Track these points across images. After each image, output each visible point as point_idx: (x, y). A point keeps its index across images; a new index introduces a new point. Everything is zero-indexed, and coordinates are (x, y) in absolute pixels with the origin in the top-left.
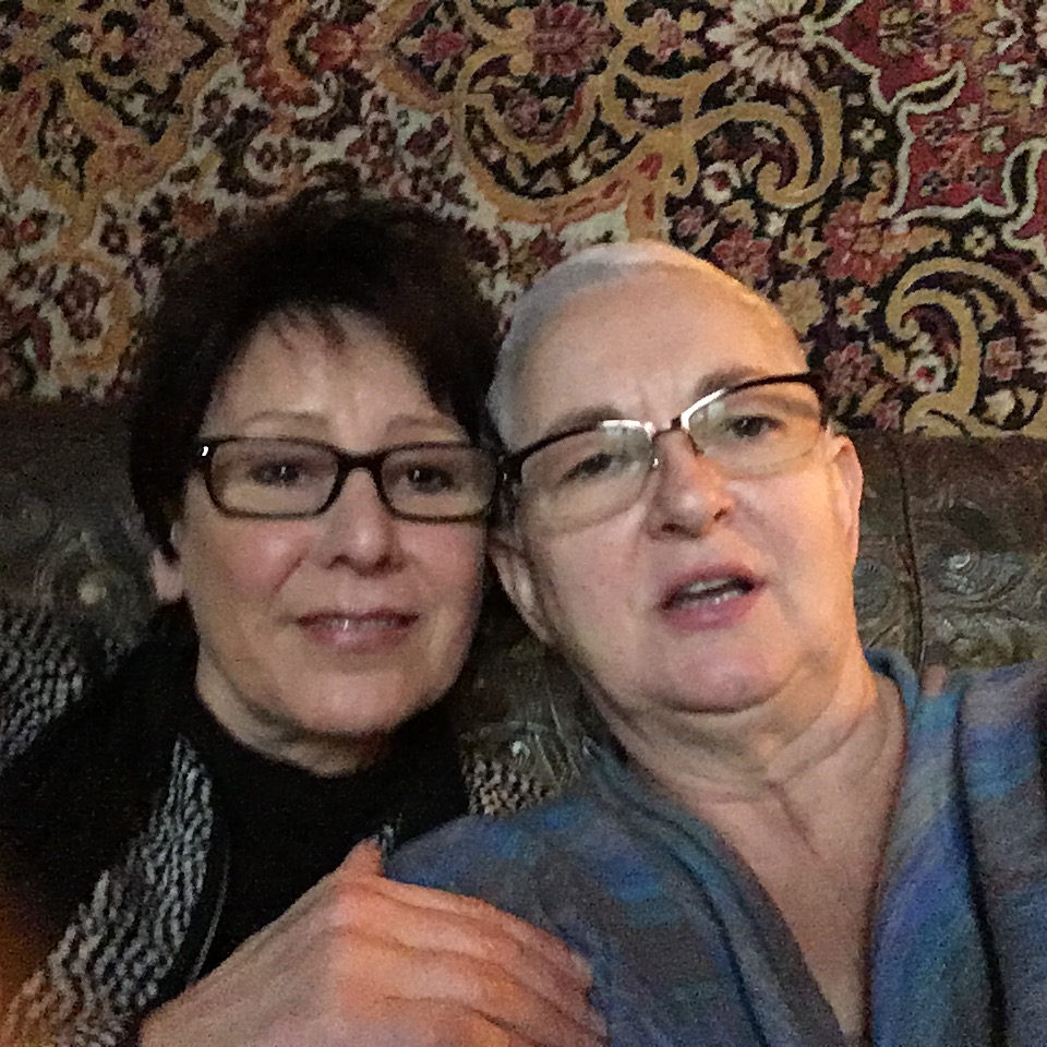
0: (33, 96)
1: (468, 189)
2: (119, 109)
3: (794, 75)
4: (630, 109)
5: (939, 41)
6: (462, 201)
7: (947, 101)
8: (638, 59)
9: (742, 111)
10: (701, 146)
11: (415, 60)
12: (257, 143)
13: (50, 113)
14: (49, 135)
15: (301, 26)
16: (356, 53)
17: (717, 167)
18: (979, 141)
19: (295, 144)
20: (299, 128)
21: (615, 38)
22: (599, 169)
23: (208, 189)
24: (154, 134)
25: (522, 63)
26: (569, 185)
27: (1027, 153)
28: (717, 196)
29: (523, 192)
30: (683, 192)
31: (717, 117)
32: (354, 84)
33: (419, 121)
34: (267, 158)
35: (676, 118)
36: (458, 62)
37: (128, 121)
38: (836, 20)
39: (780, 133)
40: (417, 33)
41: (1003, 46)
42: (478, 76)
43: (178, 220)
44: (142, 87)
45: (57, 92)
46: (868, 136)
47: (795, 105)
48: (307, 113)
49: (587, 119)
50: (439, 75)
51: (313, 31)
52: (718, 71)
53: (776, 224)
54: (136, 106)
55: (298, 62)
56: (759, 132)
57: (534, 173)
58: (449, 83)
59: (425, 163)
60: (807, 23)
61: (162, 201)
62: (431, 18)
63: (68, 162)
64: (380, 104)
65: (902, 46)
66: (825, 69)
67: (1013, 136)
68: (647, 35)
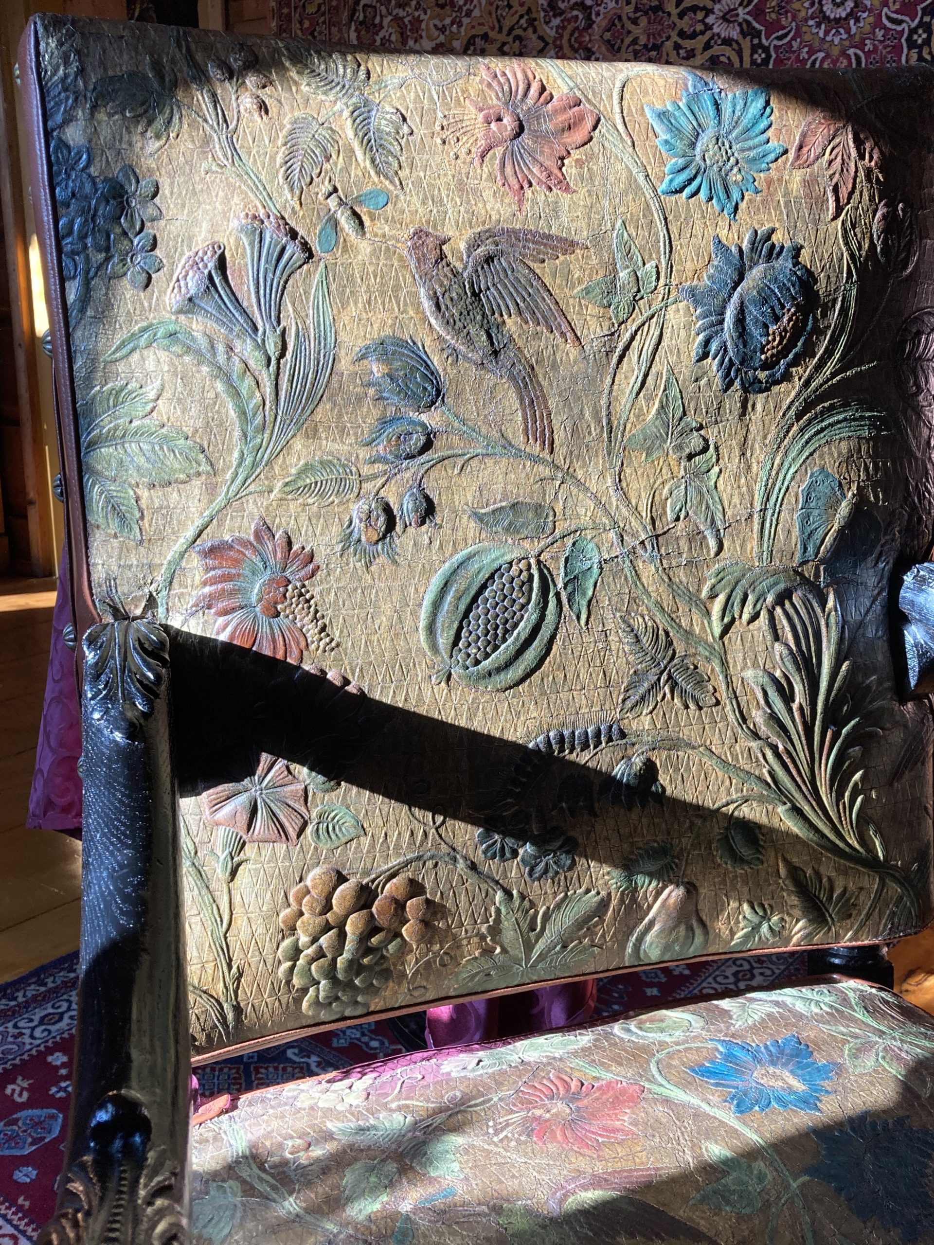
3: (735, 33)
4: (678, 54)
5: (787, 12)
7: (788, 38)
8: (682, 34)
9: (716, 50)
11: (609, 41)
16: (590, 40)
18: (799, 55)
21: (674, 26)
27: (816, 60)
31: (708, 54)
35: (694, 56)
36: (622, 41)
38: (750, 8)
39: (729, 58)
40: (608, 30)
41: (810, 11)
42: (629, 46)
46: (759, 58)
47: (735, 46)
50: (616, 47)
51: (576, 35)
52: (708, 34)
55: (571, 46)
56: (722, 59)
60: (740, 11)
62: (614, 24)
65: (774, 16)
66: (746, 30)
67: (811, 53)
68: (684, 24)
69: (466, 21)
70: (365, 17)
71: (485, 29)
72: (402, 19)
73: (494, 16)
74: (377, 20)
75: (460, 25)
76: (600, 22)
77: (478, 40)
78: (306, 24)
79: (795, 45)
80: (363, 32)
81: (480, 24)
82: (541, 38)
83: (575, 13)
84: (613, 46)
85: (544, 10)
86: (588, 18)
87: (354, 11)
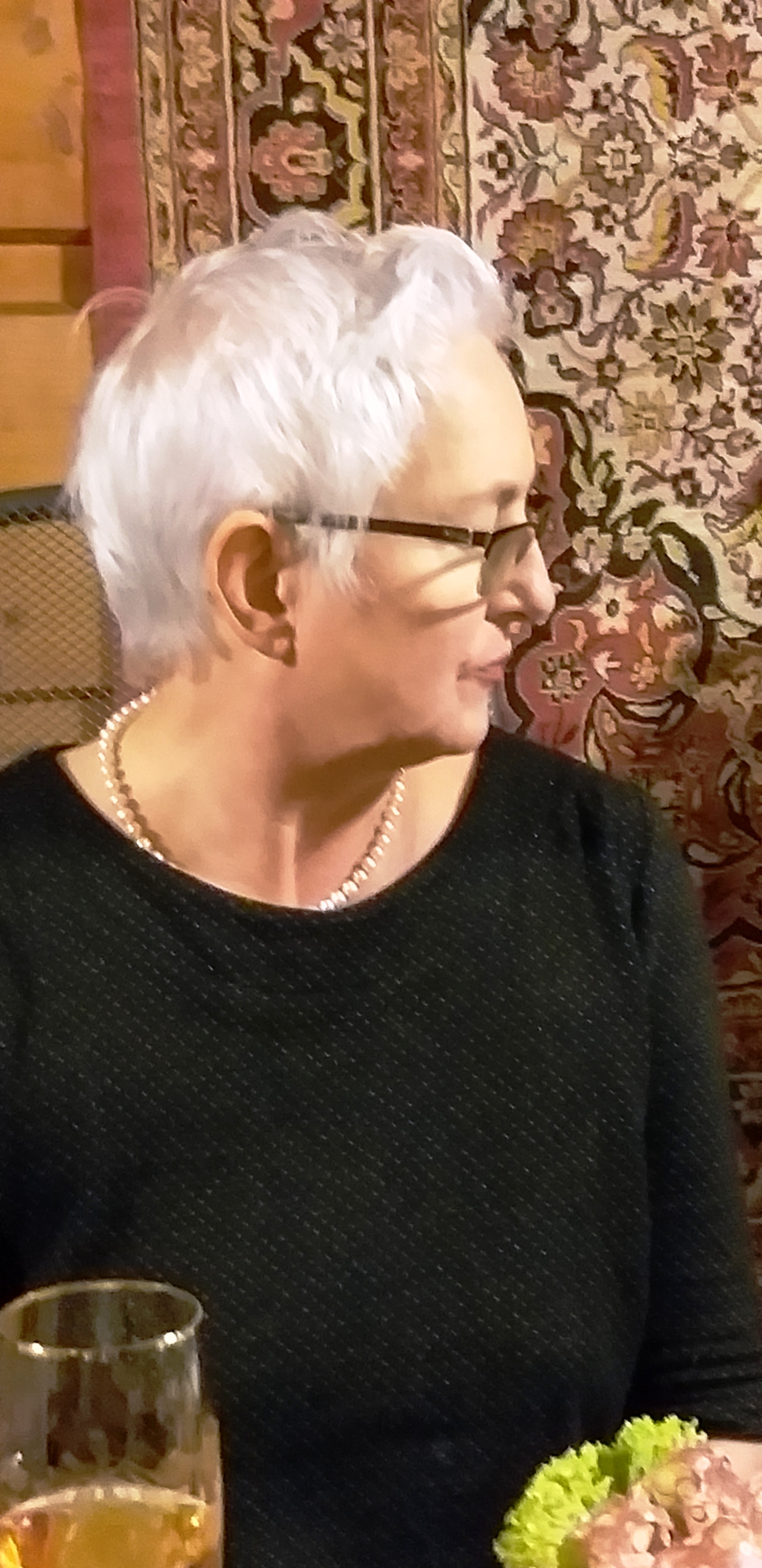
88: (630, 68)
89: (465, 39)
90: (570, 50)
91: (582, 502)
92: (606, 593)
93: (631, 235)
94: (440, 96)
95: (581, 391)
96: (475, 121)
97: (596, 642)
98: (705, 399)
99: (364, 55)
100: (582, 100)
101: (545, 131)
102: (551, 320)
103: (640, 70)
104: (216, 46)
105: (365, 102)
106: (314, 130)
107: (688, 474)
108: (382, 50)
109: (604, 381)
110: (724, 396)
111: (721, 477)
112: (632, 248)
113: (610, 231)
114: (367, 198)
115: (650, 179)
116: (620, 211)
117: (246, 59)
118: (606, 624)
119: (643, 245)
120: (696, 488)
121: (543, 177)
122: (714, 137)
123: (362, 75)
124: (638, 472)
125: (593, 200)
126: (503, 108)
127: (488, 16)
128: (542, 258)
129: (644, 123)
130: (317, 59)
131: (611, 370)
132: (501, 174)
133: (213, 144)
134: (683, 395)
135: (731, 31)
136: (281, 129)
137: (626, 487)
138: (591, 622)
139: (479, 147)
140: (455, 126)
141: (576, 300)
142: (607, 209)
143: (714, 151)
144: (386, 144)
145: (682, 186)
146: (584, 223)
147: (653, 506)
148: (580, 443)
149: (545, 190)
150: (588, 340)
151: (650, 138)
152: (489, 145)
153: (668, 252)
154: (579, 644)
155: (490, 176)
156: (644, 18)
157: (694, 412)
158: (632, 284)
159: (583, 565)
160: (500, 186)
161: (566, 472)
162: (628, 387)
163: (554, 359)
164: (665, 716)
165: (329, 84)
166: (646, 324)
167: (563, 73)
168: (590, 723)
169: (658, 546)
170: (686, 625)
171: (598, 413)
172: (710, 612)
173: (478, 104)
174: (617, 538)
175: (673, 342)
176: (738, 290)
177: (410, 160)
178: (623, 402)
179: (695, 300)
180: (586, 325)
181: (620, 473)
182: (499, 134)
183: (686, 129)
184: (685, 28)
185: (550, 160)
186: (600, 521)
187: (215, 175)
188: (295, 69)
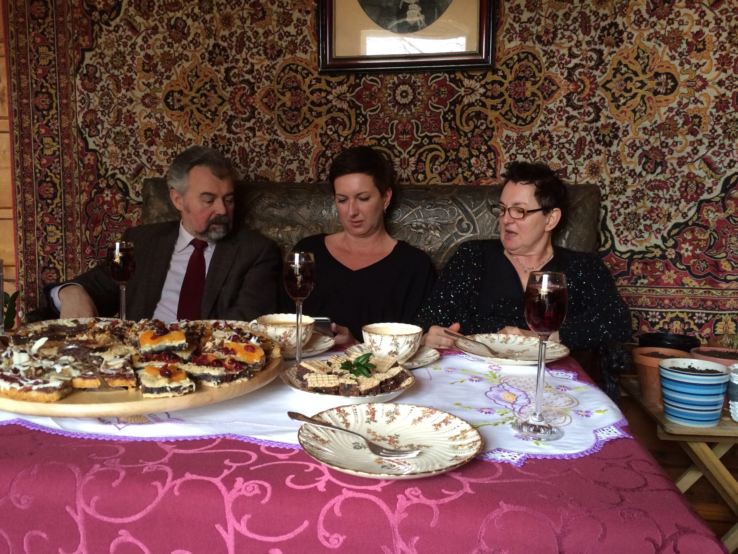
0: (187, 113)
1: (278, 132)
2: (205, 115)
3: (345, 106)
4: (311, 114)
5: (375, 98)
6: (277, 135)
7: (377, 112)
8: (313, 103)
9: (335, 114)
10: (326, 122)
11: (266, 103)
12: (234, 123)
13: (191, 117)
14: (191, 122)
15: (242, 97)
16: (254, 102)
17: (330, 126)
18: (384, 121)
19: (242, 123)
20: (243, 119)
21: (308, 98)
22: (305, 127)
23: (225, 133)
24: (213, 120)
25: (289, 104)
26: (299, 131)
27: (393, 123)
28: (330, 133)
29: (290, 133)
30: (323, 132)
31: (330, 116)
32: (253, 109)
33: (268, 117)
34: (236, 126)
35: (321, 116)
36: (275, 104)
37: (207, 118)
38: (354, 94)
39: (343, 119)
40: (266, 97)
41: (389, 99)
42: (279, 108)
43: (219, 140)
44: (209, 110)
45: (192, 112)
46: (361, 120)
47: (346, 113)
48: (244, 116)
49: (302, 116)
50: (272, 107)
51: (245, 98)
52: (330, 105)
53: (342, 139)
54: (209, 115)
55: (242, 105)
56: (338, 119)
57: (292, 128)
58: (273, 109)
59: (269, 126)
60: (348, 94)
61: (215, 135)
62: (269, 94)
63: (195, 127)
64: (259, 113)
65: (367, 99)
66: (352, 105)
67: (391, 120)
68: (314, 98)
69: (165, 82)
70: (88, 72)
71: (181, 88)
72: (117, 76)
73: (186, 81)
74: (98, 75)
75: (161, 83)
76: (260, 93)
77: (176, 94)
78: (40, 71)
79: (382, 115)
80: (86, 81)
81: (176, 85)
82: (220, 97)
83: (243, 85)
84: (269, 106)
85: (222, 81)
86: (252, 89)
87: (79, 68)
88: (108, 82)
89: (76, 77)
90: (96, 78)
91: (100, 172)
92: (106, 192)
93: (109, 117)
94: (70, 88)
95: (100, 149)
96: (78, 93)
97: (104, 202)
98: (126, 152)
99: (56, 80)
100: (98, 88)
101: (91, 95)
102: (93, 134)
103: (111, 82)
104: (28, 79)
105: (56, 89)
106: (46, 96)
107: (122, 168)
108: (59, 79)
109: (104, 147)
110: (130, 152)
111: (129, 169)
112: (109, 120)
113: (105, 116)
114: (57, 109)
115: (113, 105)
116: (107, 112)
117: (33, 81)
118: (106, 199)
119: (112, 119)
120: (124, 171)
121: (91, 104)
122: (126, 97)
123: (55, 84)
124: (111, 167)
125: (101, 109)
126: (83, 90)
127: (80, 72)
128: (91, 121)
129: (111, 93)
130: (47, 81)
131: (106, 145)
132: (83, 104)
133: (28, 98)
134: (121, 151)
135: (129, 74)
136: (40, 95)
137: (109, 170)
138: (103, 198)
139: (78, 98)
140: (73, 95)
141: (98, 130)
142: (104, 111)
143: (125, 99)
144: (60, 98)
145: (120, 107)
146: (99, 114)
147: (115, 174)
148: (100, 159)
149: (92, 107)
150: (101, 139)
151: (113, 97)
152: (80, 98)
153: (117, 121)
154: (101, 202)
155: (80, 104)
156: (111, 72)
157: (123, 155)
158: (109, 127)
159: (101, 186)
160: (83, 106)
161: (97, 166)
162: (109, 149)
163: (94, 142)
164: (118, 220)
165: (49, 86)
166: (113, 136)
167: (95, 83)
168: (103, 220)
169: (116, 183)
170: (122, 200)
171: (103, 154)
172: (127, 198)
173: (78, 90)
174: (108, 181)
175: (118, 140)
176: (132, 129)
177: (65, 101)
178: (108, 152)
179: (123, 131)
180: (101, 135)
181: (108, 166)
182: (82, 96)
183: (120, 95)
184: (119, 74)
185: (93, 101)
186: (104, 176)
187: (28, 104)
188: (43, 83)
